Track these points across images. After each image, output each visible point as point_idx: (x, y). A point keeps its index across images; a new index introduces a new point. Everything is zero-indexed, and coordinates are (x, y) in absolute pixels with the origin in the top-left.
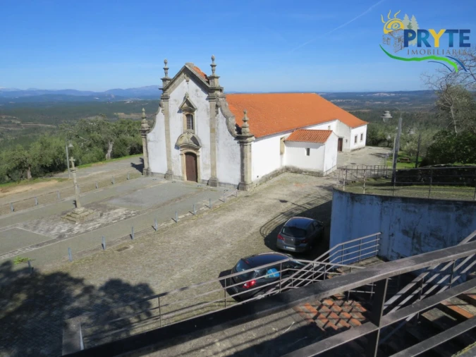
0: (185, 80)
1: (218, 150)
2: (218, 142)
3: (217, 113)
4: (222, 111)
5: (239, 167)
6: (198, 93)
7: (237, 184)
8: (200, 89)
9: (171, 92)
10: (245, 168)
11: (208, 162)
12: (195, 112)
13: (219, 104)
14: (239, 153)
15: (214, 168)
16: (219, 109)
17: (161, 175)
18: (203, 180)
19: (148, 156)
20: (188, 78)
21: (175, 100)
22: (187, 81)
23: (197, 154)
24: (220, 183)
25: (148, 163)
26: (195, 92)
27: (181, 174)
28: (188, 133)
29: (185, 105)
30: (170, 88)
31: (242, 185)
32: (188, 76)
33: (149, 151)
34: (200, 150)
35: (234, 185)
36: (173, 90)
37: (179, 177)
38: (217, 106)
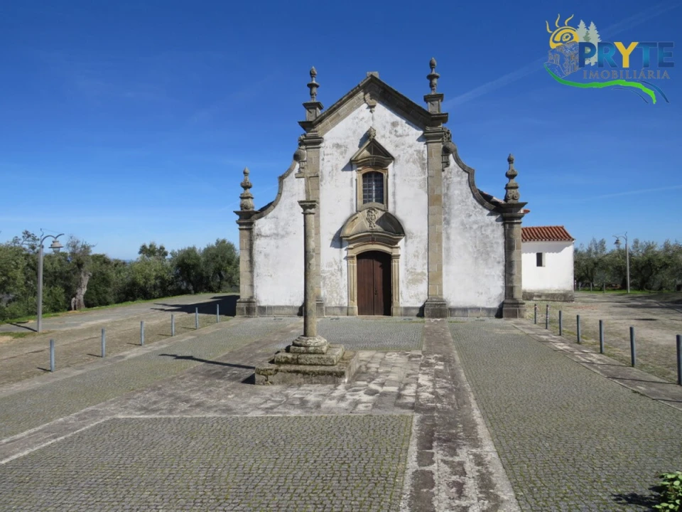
0: (365, 106)
1: (448, 238)
2: (448, 223)
3: (447, 164)
4: (457, 160)
5: (499, 270)
6: (399, 129)
7: (496, 305)
8: (402, 122)
9: (327, 131)
10: (515, 270)
11: (421, 266)
12: (390, 167)
13: (450, 145)
14: (501, 241)
15: (434, 277)
16: (451, 157)
17: (287, 311)
18: (407, 309)
19: (251, 271)
20: (373, 102)
21: (338, 146)
22: (371, 107)
23: (394, 252)
24: (452, 310)
25: (252, 286)
26: (389, 127)
27: (345, 302)
28: (370, 210)
29: (366, 153)
30: (327, 121)
31: (510, 306)
32: (372, 97)
33: (258, 258)
34: (401, 243)
35: (489, 310)
36: (334, 125)
37: (341, 308)
38: (446, 151)
